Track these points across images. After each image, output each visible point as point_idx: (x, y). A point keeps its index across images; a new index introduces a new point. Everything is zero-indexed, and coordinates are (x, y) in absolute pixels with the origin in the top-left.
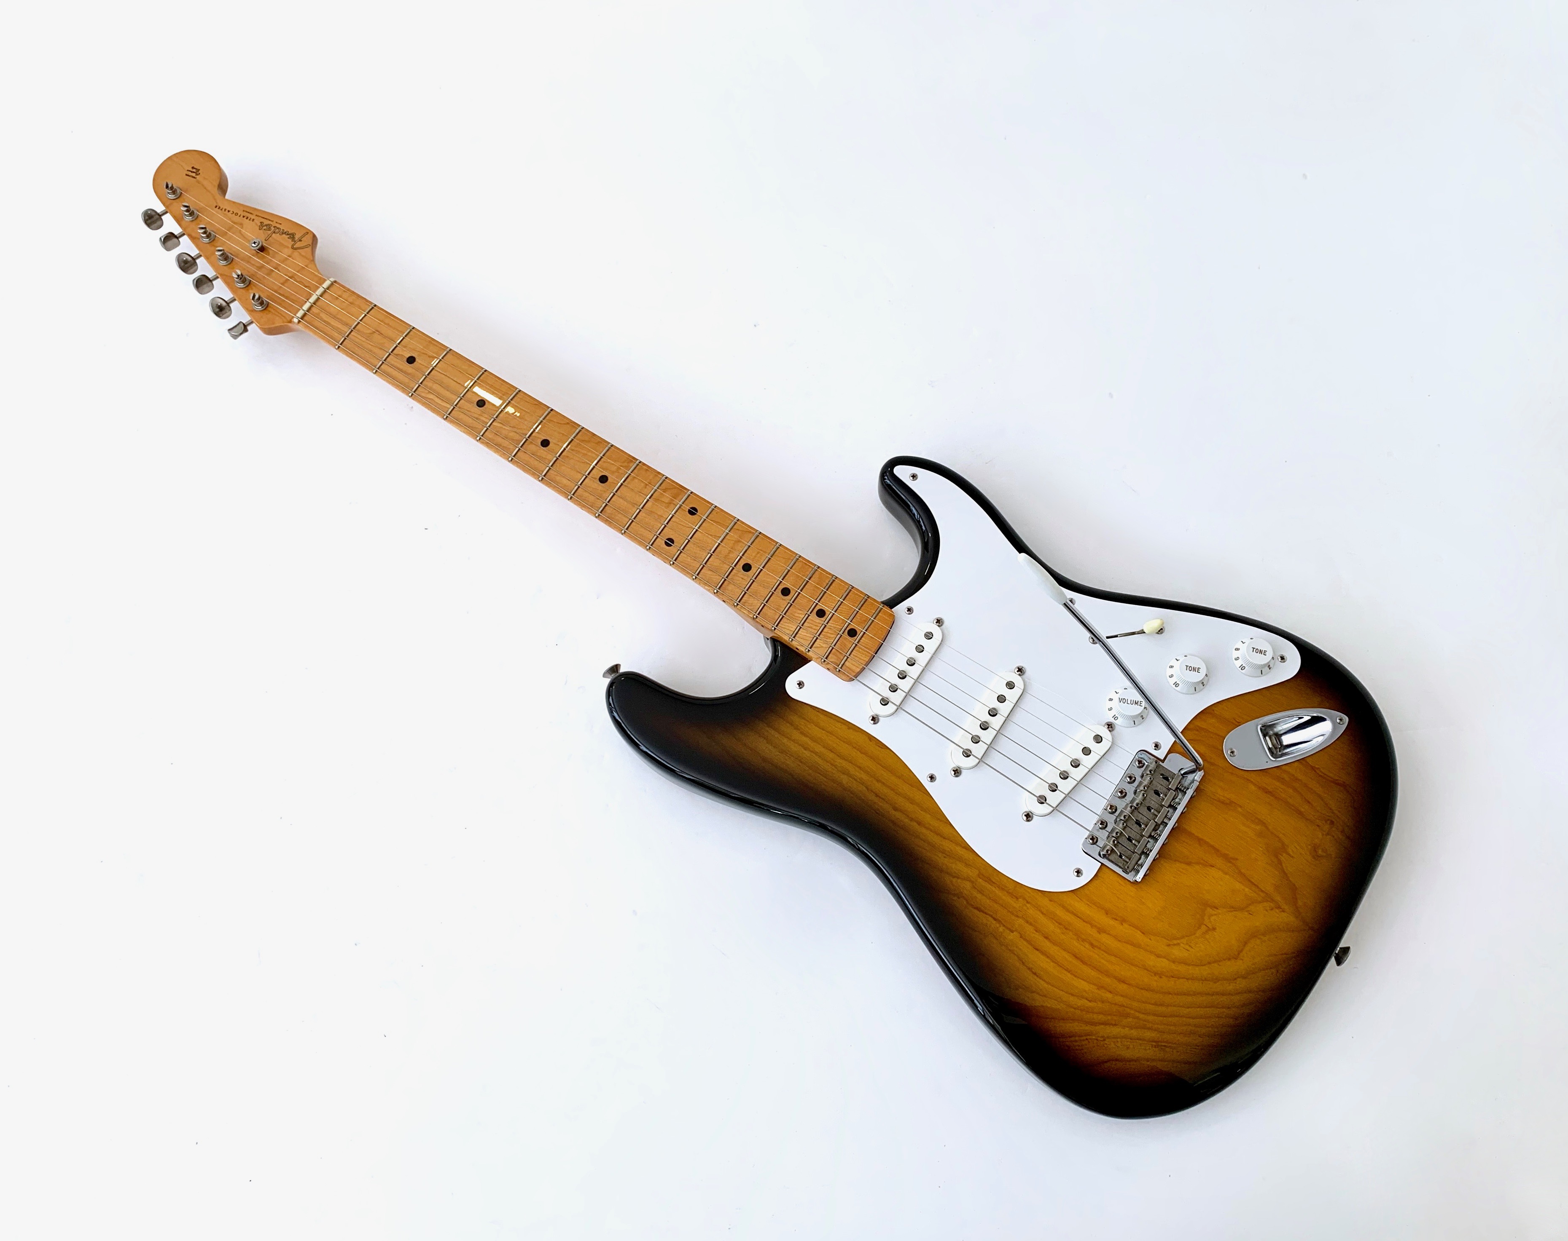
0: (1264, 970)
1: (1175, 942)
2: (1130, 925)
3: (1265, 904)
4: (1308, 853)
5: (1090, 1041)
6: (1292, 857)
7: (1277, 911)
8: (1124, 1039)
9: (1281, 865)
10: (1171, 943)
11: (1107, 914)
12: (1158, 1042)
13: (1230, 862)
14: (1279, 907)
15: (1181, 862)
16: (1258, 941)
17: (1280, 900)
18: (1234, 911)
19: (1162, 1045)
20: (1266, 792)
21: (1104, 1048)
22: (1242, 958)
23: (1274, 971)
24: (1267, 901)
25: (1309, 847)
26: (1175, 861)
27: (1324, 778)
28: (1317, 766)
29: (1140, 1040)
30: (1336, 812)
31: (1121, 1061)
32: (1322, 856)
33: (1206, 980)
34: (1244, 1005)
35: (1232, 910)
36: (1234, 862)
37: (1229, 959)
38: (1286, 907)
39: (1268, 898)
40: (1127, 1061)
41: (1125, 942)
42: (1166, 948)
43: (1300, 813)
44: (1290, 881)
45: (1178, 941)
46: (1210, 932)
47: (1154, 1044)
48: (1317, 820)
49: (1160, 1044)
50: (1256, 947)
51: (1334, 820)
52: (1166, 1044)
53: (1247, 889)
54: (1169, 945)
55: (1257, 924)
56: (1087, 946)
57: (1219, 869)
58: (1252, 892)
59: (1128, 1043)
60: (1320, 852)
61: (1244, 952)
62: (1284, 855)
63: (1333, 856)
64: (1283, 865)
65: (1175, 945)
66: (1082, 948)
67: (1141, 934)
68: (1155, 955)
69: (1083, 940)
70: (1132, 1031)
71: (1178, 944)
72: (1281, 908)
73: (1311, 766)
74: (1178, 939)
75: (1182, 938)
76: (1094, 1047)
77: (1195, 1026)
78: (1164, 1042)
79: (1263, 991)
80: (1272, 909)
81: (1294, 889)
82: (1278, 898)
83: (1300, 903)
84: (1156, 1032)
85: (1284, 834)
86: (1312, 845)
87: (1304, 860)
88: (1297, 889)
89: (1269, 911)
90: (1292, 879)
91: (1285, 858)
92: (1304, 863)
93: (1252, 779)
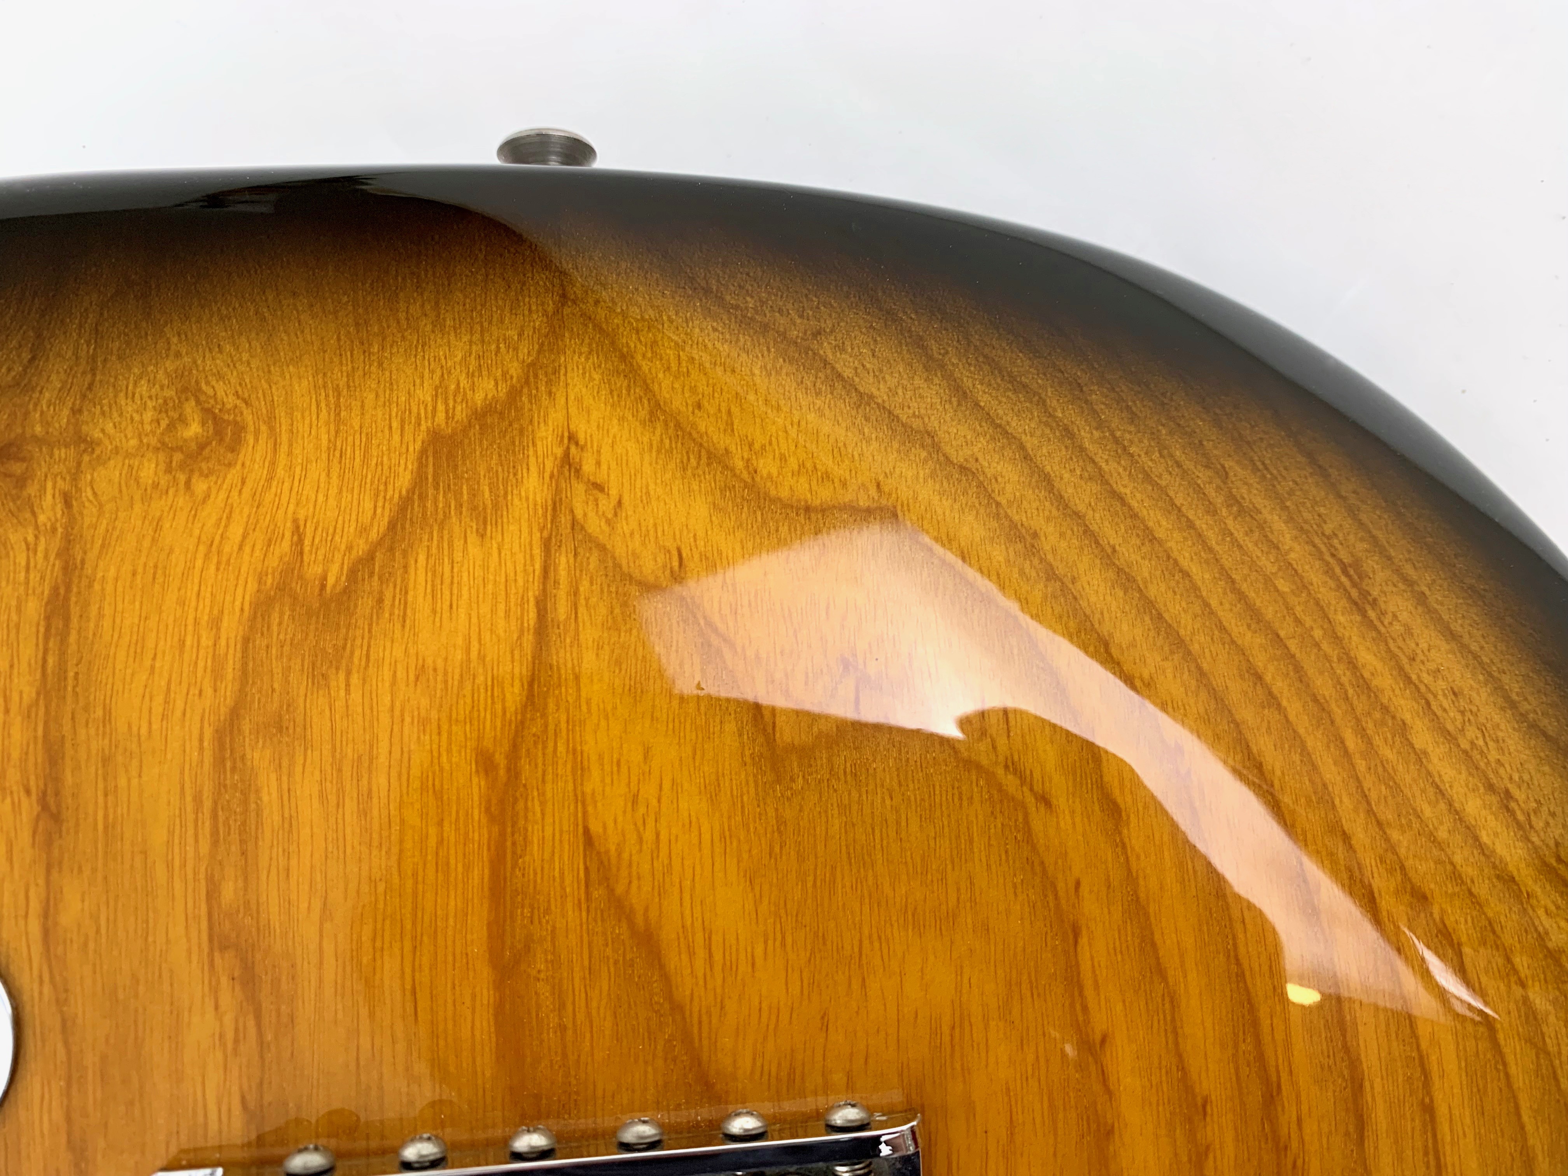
0: (849, 386)
1: (1010, 782)
2: (1085, 1009)
3: (595, 525)
4: (233, 475)
5: (1552, 843)
6: (298, 532)
7: (588, 467)
8: (1450, 727)
9: (370, 557)
10: (1030, 800)
11: (1110, 1133)
12: (1356, 604)
13: (514, 772)
14: (569, 464)
15: (665, 977)
16: (767, 466)
17: (535, 478)
18: (715, 630)
19: (1354, 585)
20: (56, 818)
21: (1526, 777)
22: (873, 492)
23: (826, 349)
24: (579, 525)
26: (677, 1008)
29: (1401, 669)
31: (1501, 688)
32: (207, 413)
33: (1051, 575)
34: (1018, 386)
35: (715, 641)
36: (500, 760)
40: (1481, 663)
41: (1164, 978)
42: (1061, 801)
44: (420, 479)
45: (1000, 771)
47: (1372, 614)
48: (42, 518)
49: (1354, 593)
50: (793, 463)
52: (1338, 570)
53: (589, 634)
54: (1045, 800)
55: (701, 509)
56: (1287, 1116)
57: (580, 800)
58: (582, 610)
59: (1446, 704)
60: (194, 429)
61: (848, 497)
62: (313, 570)
63: (170, 365)
64: (361, 547)
65: (1024, 778)
66: (1310, 1127)
67: (1084, 941)
68: (1118, 830)
69: (1280, 1148)
70: (1407, 717)
71: (1011, 766)
72: (567, 454)
74: (990, 777)
75: (979, 767)
76: (1553, 815)
77: (1212, 511)
78: (1340, 586)
79: (919, 343)
80: (599, 487)
81: (442, 451)
82: (533, 486)
83: (488, 389)
84: (1340, 631)
85: (216, 623)
86: (182, 478)
87: (280, 472)
88: (435, 438)
89: (614, 492)
90: (404, 480)
91: (328, 561)
92: (290, 467)
93: (35, 926)
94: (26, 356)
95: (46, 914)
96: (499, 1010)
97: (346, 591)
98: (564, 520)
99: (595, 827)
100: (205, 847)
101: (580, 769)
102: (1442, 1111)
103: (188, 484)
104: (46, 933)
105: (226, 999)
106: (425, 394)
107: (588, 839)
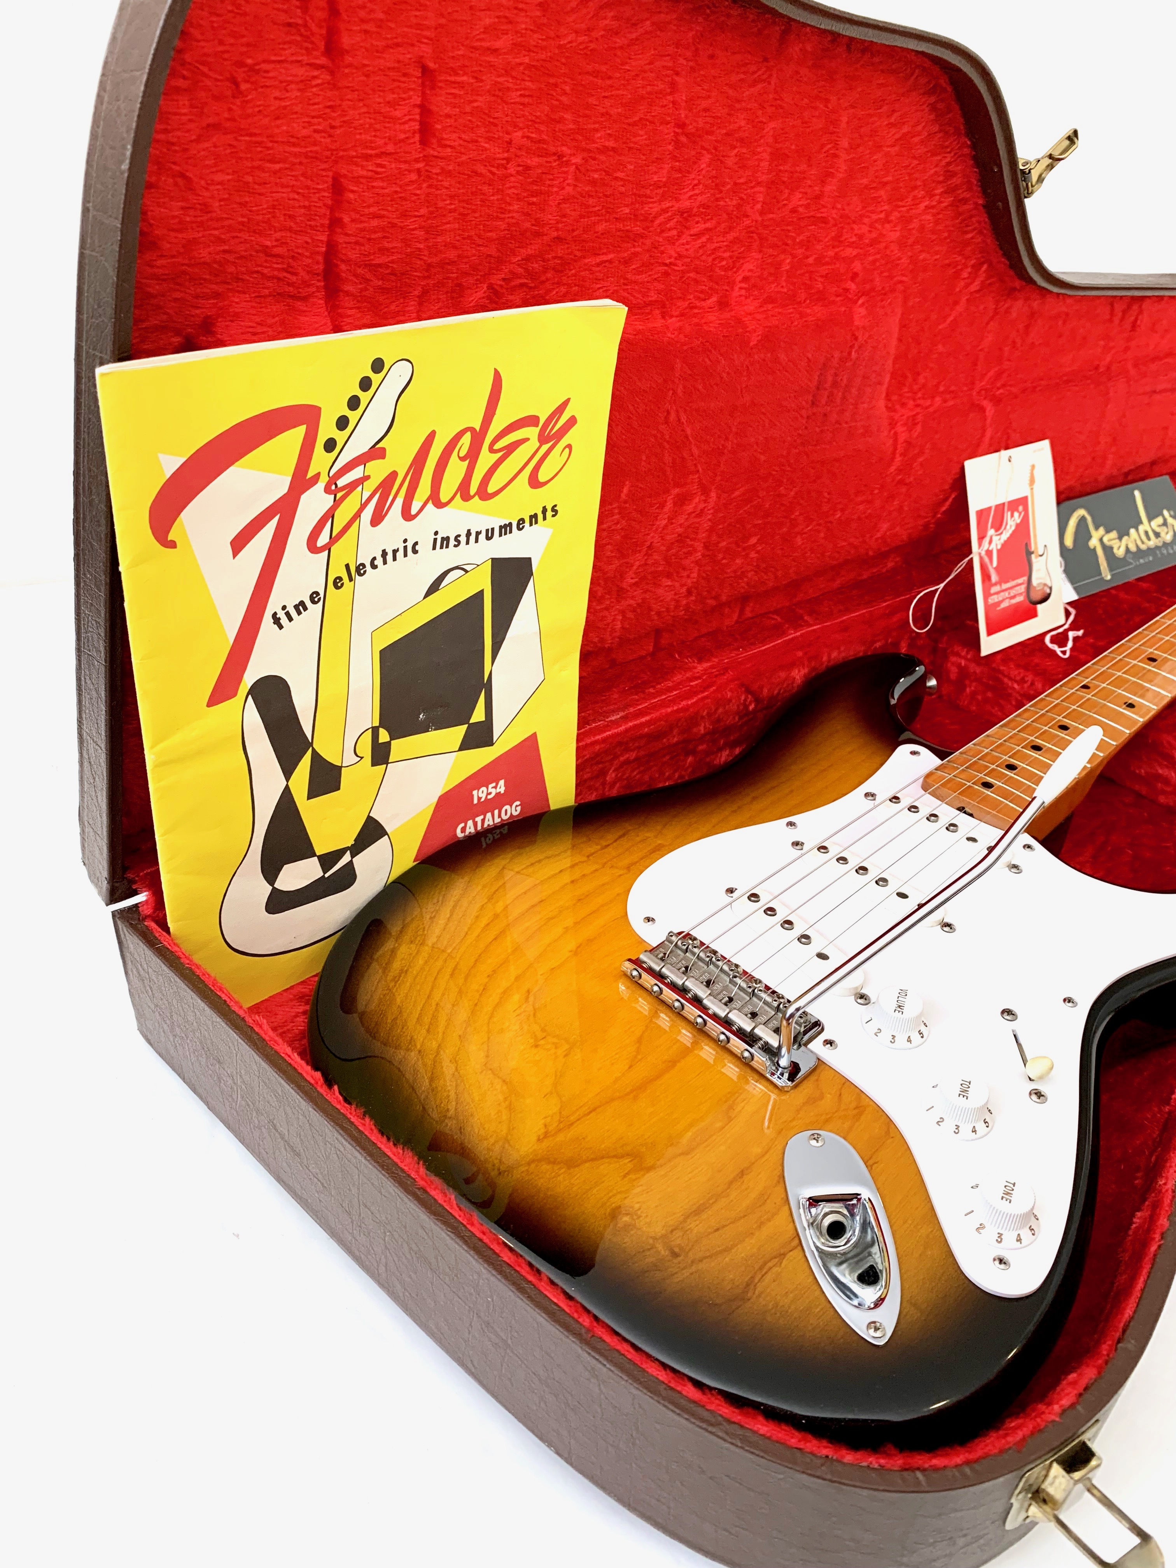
0: (457, 1099)
3: (556, 1119)
6: (625, 1176)
7: (543, 1131)
8: (422, 937)
9: (613, 1157)
10: (531, 994)
11: (589, 941)
12: (406, 972)
13: (632, 1091)
14: (546, 1135)
15: (644, 1032)
16: (501, 1097)
17: (558, 1139)
18: (556, 1077)
19: (400, 977)
20: (742, 1171)
22: (484, 1073)
23: (451, 1112)
24: (560, 1122)
25: (637, 1206)
26: (647, 1027)
27: (761, 1268)
28: (785, 1262)
30: (694, 1269)
32: (617, 1221)
33: (468, 1026)
35: (558, 1075)
36: (632, 1095)
37: (487, 1056)
38: (546, 1144)
39: (566, 1124)
41: (546, 949)
42: (525, 988)
43: (698, 1211)
44: (584, 1163)
45: (531, 1003)
46: (532, 1041)
51: (680, 1259)
53: (584, 1100)
54: (528, 992)
55: (527, 1101)
57: (624, 1074)
58: (580, 1105)
62: (630, 1166)
63: (615, 1240)
64: (613, 1161)
69: (561, 912)
72: (544, 1138)
73: (784, 1255)
74: (534, 1004)
78: (404, 978)
80: (545, 1126)
81: (571, 1164)
82: (560, 1137)
83: (545, 1167)
84: (419, 970)
86: (639, 1212)
87: (615, 1191)
88: (569, 1168)
89: (543, 1121)
90: (587, 1165)
91: (625, 1164)
92: (611, 1191)
93: (766, 1157)
94: (647, 1275)
95: (763, 1156)
96: (684, 1058)
97: (628, 1155)
98: (562, 1126)
99: (627, 1067)
100: (714, 1137)
101: (617, 1079)
102: (523, 891)
103: (639, 1209)
104: (766, 1153)
105: (739, 1108)
106: (561, 1178)
107: (630, 1067)
